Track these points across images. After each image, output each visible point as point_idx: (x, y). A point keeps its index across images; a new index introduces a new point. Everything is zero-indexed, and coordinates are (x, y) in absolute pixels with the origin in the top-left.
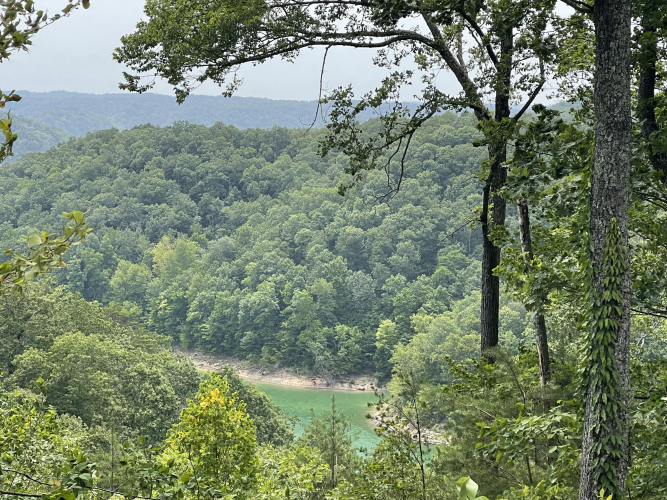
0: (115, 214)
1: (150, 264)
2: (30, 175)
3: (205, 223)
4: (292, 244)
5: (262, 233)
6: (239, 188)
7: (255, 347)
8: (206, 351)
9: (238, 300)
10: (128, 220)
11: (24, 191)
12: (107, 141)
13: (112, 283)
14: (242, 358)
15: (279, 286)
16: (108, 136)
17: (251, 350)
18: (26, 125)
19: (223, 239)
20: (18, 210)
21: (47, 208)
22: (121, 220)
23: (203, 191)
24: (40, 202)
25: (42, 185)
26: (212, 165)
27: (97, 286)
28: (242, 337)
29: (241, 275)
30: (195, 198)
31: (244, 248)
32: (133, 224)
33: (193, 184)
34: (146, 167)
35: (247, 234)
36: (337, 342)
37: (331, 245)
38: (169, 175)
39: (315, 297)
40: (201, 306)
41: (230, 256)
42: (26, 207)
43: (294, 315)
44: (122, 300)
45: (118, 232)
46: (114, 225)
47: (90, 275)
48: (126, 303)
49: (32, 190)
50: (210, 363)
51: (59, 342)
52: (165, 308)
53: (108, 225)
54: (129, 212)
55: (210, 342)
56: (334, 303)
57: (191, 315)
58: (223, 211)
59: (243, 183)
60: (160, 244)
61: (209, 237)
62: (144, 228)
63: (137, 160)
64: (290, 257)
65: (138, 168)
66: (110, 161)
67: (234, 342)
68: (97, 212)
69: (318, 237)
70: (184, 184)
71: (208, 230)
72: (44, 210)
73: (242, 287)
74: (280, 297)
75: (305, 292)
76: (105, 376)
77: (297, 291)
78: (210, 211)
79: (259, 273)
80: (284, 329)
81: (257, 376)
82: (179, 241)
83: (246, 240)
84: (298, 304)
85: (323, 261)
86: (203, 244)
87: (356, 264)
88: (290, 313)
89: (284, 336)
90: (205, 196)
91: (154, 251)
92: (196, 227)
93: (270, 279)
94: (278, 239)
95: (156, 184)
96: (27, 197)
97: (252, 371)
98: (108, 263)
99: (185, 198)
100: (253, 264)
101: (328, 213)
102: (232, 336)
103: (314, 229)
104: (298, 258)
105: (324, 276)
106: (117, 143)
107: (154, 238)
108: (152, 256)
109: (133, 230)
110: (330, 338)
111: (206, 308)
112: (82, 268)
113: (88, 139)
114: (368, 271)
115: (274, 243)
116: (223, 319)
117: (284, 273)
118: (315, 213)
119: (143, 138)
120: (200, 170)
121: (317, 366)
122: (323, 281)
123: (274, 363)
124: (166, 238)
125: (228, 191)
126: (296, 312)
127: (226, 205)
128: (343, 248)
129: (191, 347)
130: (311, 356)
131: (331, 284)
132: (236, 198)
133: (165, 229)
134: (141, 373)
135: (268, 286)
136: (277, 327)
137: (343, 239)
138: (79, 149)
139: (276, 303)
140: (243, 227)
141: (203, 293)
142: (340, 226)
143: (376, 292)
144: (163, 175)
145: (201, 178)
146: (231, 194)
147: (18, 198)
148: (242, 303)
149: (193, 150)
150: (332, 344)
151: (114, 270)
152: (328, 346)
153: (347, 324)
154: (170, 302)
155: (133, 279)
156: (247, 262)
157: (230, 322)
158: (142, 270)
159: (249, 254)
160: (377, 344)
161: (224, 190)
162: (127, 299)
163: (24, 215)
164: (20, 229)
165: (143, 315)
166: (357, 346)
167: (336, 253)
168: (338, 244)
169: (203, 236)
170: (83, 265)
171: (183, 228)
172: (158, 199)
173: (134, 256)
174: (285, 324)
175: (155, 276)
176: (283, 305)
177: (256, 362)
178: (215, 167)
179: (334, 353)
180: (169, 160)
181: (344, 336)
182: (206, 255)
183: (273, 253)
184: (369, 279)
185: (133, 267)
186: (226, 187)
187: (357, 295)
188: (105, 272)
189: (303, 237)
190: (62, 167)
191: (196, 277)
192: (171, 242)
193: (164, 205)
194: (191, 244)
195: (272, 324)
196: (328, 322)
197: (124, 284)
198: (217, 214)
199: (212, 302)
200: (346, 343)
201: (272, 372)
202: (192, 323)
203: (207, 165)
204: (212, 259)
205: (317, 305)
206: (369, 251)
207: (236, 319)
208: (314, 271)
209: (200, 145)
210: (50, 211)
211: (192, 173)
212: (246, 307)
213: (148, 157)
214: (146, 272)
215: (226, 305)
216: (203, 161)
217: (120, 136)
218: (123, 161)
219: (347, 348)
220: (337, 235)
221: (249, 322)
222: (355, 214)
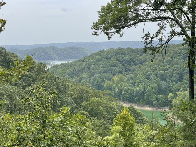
0: (105, 70)
1: (113, 81)
2: (85, 61)
3: (126, 71)
4: (147, 75)
5: (139, 73)
6: (134, 63)
7: (138, 100)
8: (127, 102)
9: (134, 89)
10: (108, 71)
11: (84, 65)
12: (102, 53)
13: (104, 86)
14: (136, 103)
15: (144, 86)
16: (102, 51)
17: (138, 101)
18: (84, 50)
19: (130, 75)
20: (83, 69)
21: (89, 69)
23: (125, 64)
24: (88, 67)
25: (88, 64)
26: (127, 57)
27: (101, 87)
28: (135, 98)
29: (135, 83)
30: (123, 65)
31: (135, 77)
33: (123, 62)
34: (112, 58)
35: (136, 73)
36: (159, 99)
37: (156, 75)
38: (117, 60)
39: (153, 88)
40: (125, 91)
41: (132, 79)
42: (85, 69)
43: (148, 93)
44: (107, 90)
45: (106, 74)
46: (104, 72)
47: (99, 84)
48: (108, 90)
50: (128, 104)
51: (91, 100)
52: (117, 91)
53: (103, 72)
54: (108, 69)
55: (128, 99)
56: (157, 89)
57: (123, 93)
58: (130, 68)
59: (134, 61)
60: (115, 76)
61: (127, 74)
62: (111, 73)
63: (109, 57)
64: (146, 79)
65: (110, 59)
66: (103, 57)
67: (133, 99)
68: (101, 69)
70: (121, 62)
71: (127, 73)
72: (88, 69)
73: (135, 86)
74: (144, 88)
75: (150, 87)
76: (102, 108)
77: (148, 87)
78: (127, 68)
80: (145, 96)
81: (139, 107)
82: (120, 76)
83: (136, 75)
84: (149, 90)
85: (154, 79)
86: (126, 76)
87: (163, 80)
88: (147, 92)
89: (146, 98)
90: (126, 65)
91: (114, 78)
92: (123, 72)
93: (142, 84)
94: (143, 74)
95: (114, 62)
96: (85, 66)
97: (138, 106)
98: (103, 81)
99: (121, 65)
100: (138, 81)
101: (155, 68)
102: (133, 98)
103: (152, 72)
104: (148, 79)
106: (105, 53)
107: (114, 75)
108: (113, 79)
109: (109, 73)
110: (157, 98)
111: (126, 91)
113: (98, 52)
114: (166, 81)
116: (131, 94)
117: (145, 82)
118: (152, 68)
119: (111, 52)
120: (124, 58)
121: (153, 105)
122: (155, 84)
123: (143, 104)
124: (117, 75)
125: (131, 63)
126: (148, 92)
127: (131, 67)
128: (159, 76)
129: (123, 101)
130: (152, 102)
131: (156, 85)
132: (133, 65)
133: (116, 73)
134: (111, 107)
135: (141, 86)
136: (144, 95)
137: (159, 74)
138: (96, 55)
139: (143, 90)
140: (135, 72)
141: (126, 88)
142: (158, 71)
143: (168, 86)
144: (115, 60)
145: (125, 60)
146: (132, 64)
147: (83, 67)
148: (135, 90)
149: (122, 54)
151: (105, 83)
152: (156, 100)
153: (161, 94)
155: (109, 85)
156: (136, 80)
157: (132, 95)
158: (111, 83)
159: (136, 78)
160: (169, 99)
162: (108, 89)
163: (84, 71)
164: (83, 74)
165: (112, 93)
166: (164, 100)
167: (158, 77)
168: (158, 75)
169: (125, 74)
170: (98, 82)
171: (120, 72)
172: (114, 66)
173: (109, 79)
174: (145, 95)
175: (114, 84)
176: (145, 90)
177: (139, 104)
178: (128, 58)
179: (158, 102)
180: (117, 56)
181: (160, 97)
182: (126, 79)
183: (142, 78)
184: (166, 83)
185: (109, 82)
186: (131, 62)
187: (163, 87)
188: (103, 83)
189: (149, 74)
190: (92, 59)
191: (124, 84)
193: (116, 67)
194: (123, 76)
195: (142, 95)
196: (156, 94)
197: (107, 86)
198: (128, 69)
199: (128, 90)
201: (143, 106)
203: (126, 57)
204: (128, 79)
205: (153, 90)
206: (166, 77)
207: (134, 94)
208: (152, 82)
209: (124, 53)
210: (90, 69)
211: (122, 59)
212: (136, 91)
213: (112, 56)
215: (131, 90)
216: (125, 56)
217: (105, 51)
218: (106, 57)
219: (161, 100)
220: (158, 73)
221: (137, 95)
222: (162, 68)
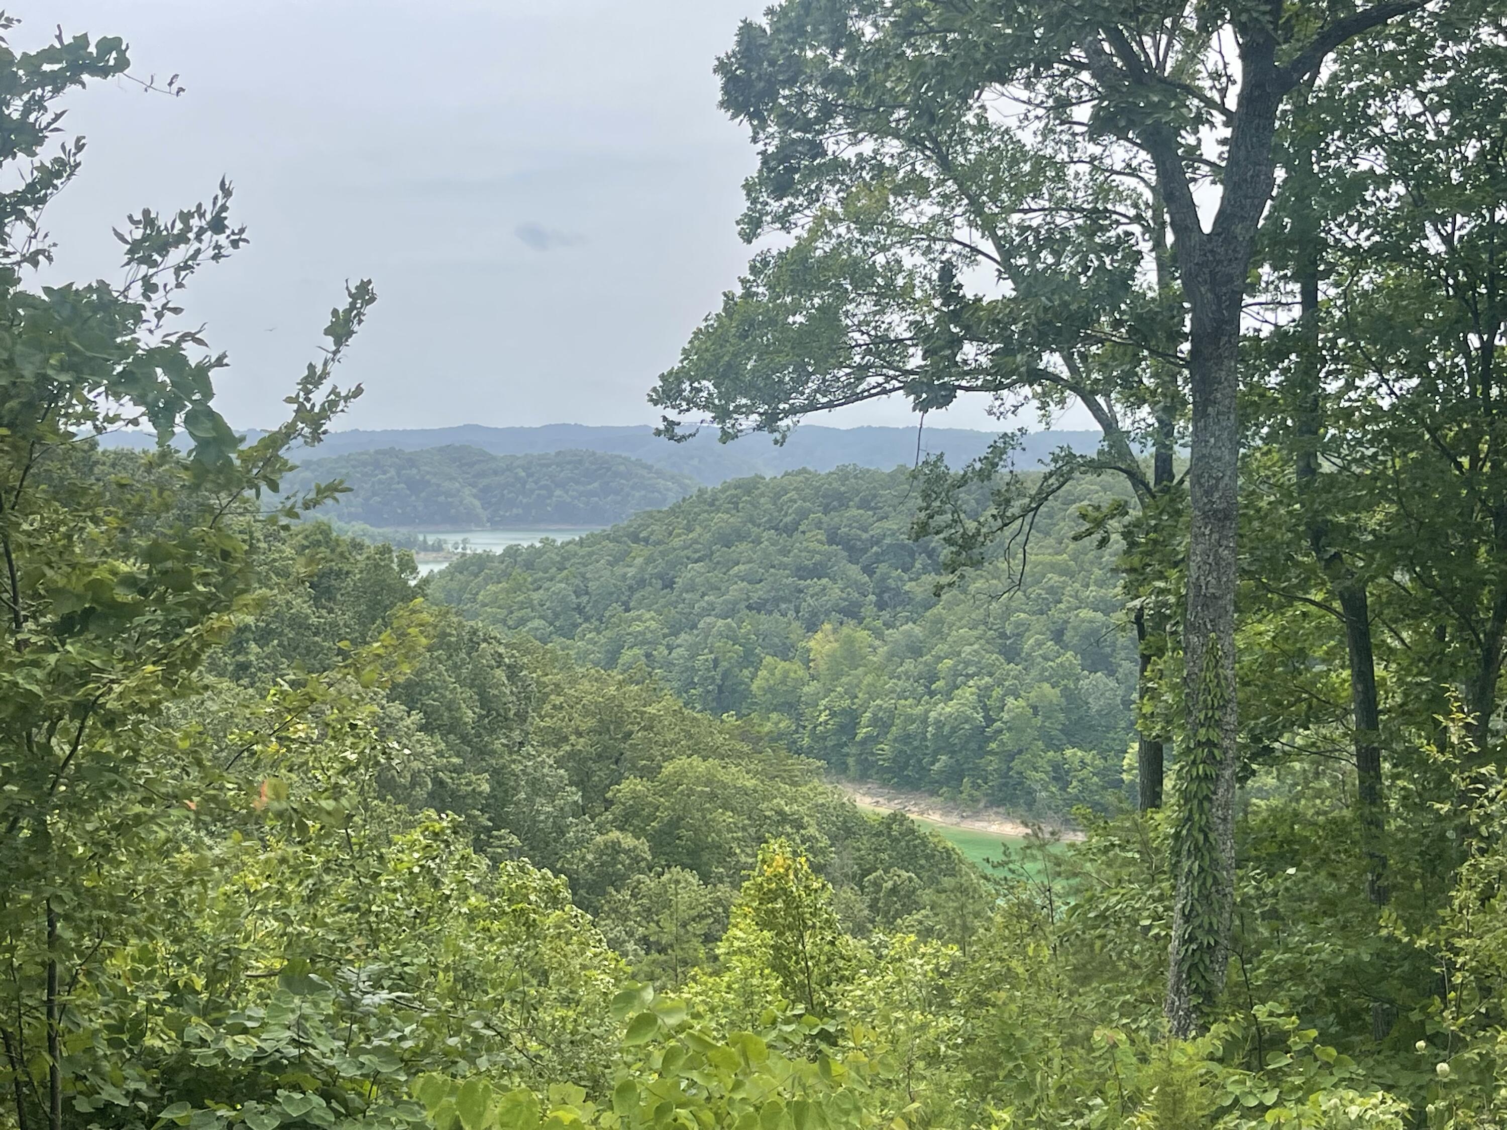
0: (759, 593)
1: (807, 662)
2: (646, 540)
3: (881, 605)
4: (1003, 635)
5: (960, 619)
6: (930, 557)
7: (953, 777)
8: (885, 783)
9: (927, 712)
10: (777, 601)
11: (639, 561)
12: (749, 493)
13: (754, 687)
14: (933, 793)
15: (984, 694)
16: (749, 487)
17: (947, 782)
18: (644, 472)
19: (905, 627)
20: (630, 588)
21: (669, 585)
22: (767, 601)
23: (878, 561)
24: (660, 576)
25: (663, 554)
26: (891, 525)
27: (734, 691)
28: (933, 763)
29: (933, 678)
30: (868, 570)
31: (934, 640)
32: (783, 606)
33: (865, 551)
34: (801, 528)
35: (940, 621)
36: (1067, 772)
37: (1058, 636)
38: (832, 540)
39: (1035, 708)
40: (875, 721)
41: (916, 651)
42: (642, 583)
43: (1006, 736)
44: (769, 711)
45: (763, 617)
46: (757, 607)
47: (725, 675)
48: (774, 716)
49: (649, 560)
50: (889, 800)
51: (668, 768)
52: (826, 722)
53: (749, 608)
54: (777, 590)
55: (888, 770)
56: (1061, 716)
57: (862, 732)
58: (906, 588)
59: (934, 549)
60: (819, 635)
61: (888, 626)
62: (797, 612)
63: (788, 519)
64: (1000, 653)
65: (790, 530)
66: (752, 521)
67: (924, 770)
68: (736, 590)
69: (1038, 623)
70: (853, 551)
71: (886, 615)
72: (665, 587)
73: (932, 694)
74: (985, 708)
75: (1021, 702)
76: (729, 817)
77: (1010, 701)
78: (888, 589)
79: (957, 674)
80: (992, 753)
81: (954, 819)
82: (845, 630)
83: (937, 630)
84: (1013, 718)
85: (1046, 658)
86: (878, 634)
87: (1093, 663)
88: (1000, 731)
89: (993, 764)
90: (882, 568)
91: (812, 644)
92: (869, 610)
93: (971, 683)
94: (983, 627)
95: (815, 552)
96: (642, 570)
97: (946, 813)
98: (750, 660)
99: (854, 571)
100: (948, 662)
101: (1051, 590)
102: (920, 761)
103: (1034, 613)
104: (1011, 654)
105: (1047, 680)
106: (762, 495)
107: (812, 627)
108: (809, 651)
109: (784, 615)
110: (1056, 767)
111: (882, 724)
112: (715, 667)
113: (723, 491)
114: (1111, 673)
115: (975, 633)
116: (906, 738)
117: (991, 675)
118: (1035, 591)
119: (796, 489)
120: (877, 529)
121: (1038, 805)
122: (1046, 686)
123: (978, 801)
124: (827, 627)
125: (914, 560)
126: (1009, 729)
127: (911, 580)
128: (1075, 641)
129: (862, 777)
130: (1030, 792)
131: (1057, 691)
132: (925, 570)
133: (827, 613)
134: (781, 813)
135: (968, 693)
136: (982, 751)
137: (1074, 628)
138: (712, 504)
139: (979, 717)
140: (935, 610)
141: (878, 702)
142: (1070, 609)
143: (1124, 702)
144: (824, 539)
145: (877, 543)
146: (918, 565)
147: (631, 572)
148: (933, 715)
149: (864, 504)
150: (1060, 775)
151: (757, 669)
152: (1054, 778)
153: (1081, 748)
154: (833, 714)
155: (783, 682)
156: (939, 659)
157: (916, 743)
158: (796, 669)
159: (942, 648)
160: (1125, 776)
161: (908, 559)
162: (775, 710)
163: (637, 595)
164: (633, 614)
165: (796, 732)
166: (1095, 779)
167: (1066, 647)
168: (1068, 635)
169: (879, 623)
170: (716, 662)
171: (851, 612)
172: (817, 572)
173: (785, 652)
174: (993, 746)
175: (813, 678)
176: (990, 721)
177: (953, 799)
178: (895, 527)
179: (1064, 789)
180: (834, 518)
181: (1077, 764)
182: (883, 650)
183: (976, 646)
184: (1113, 684)
185: (782, 665)
186: (912, 554)
187: (1095, 707)
188: (746, 672)
189: (1018, 625)
190: (689, 529)
191: (869, 679)
192: (835, 631)
193: (825, 581)
194: (862, 635)
195: (973, 745)
196: (1052, 744)
197: (770, 689)
198: (897, 592)
199: (891, 714)
200: (1081, 775)
201: (976, 815)
202: (864, 742)
203: (886, 524)
204: (891, 655)
205: (1038, 721)
206: (1114, 644)
207: (925, 739)
208: (1034, 673)
209: (875, 496)
210: (672, 589)
211: (865, 536)
212: (937, 722)
213: (803, 514)
214: (801, 673)
215: (910, 719)
216: (880, 520)
217: (767, 485)
218: (770, 521)
219: (1081, 781)
220: (1066, 622)
221: (944, 743)
222: (1092, 592)
